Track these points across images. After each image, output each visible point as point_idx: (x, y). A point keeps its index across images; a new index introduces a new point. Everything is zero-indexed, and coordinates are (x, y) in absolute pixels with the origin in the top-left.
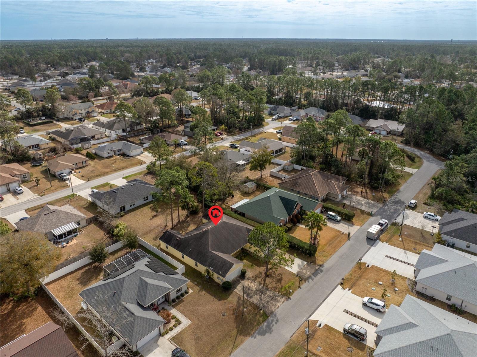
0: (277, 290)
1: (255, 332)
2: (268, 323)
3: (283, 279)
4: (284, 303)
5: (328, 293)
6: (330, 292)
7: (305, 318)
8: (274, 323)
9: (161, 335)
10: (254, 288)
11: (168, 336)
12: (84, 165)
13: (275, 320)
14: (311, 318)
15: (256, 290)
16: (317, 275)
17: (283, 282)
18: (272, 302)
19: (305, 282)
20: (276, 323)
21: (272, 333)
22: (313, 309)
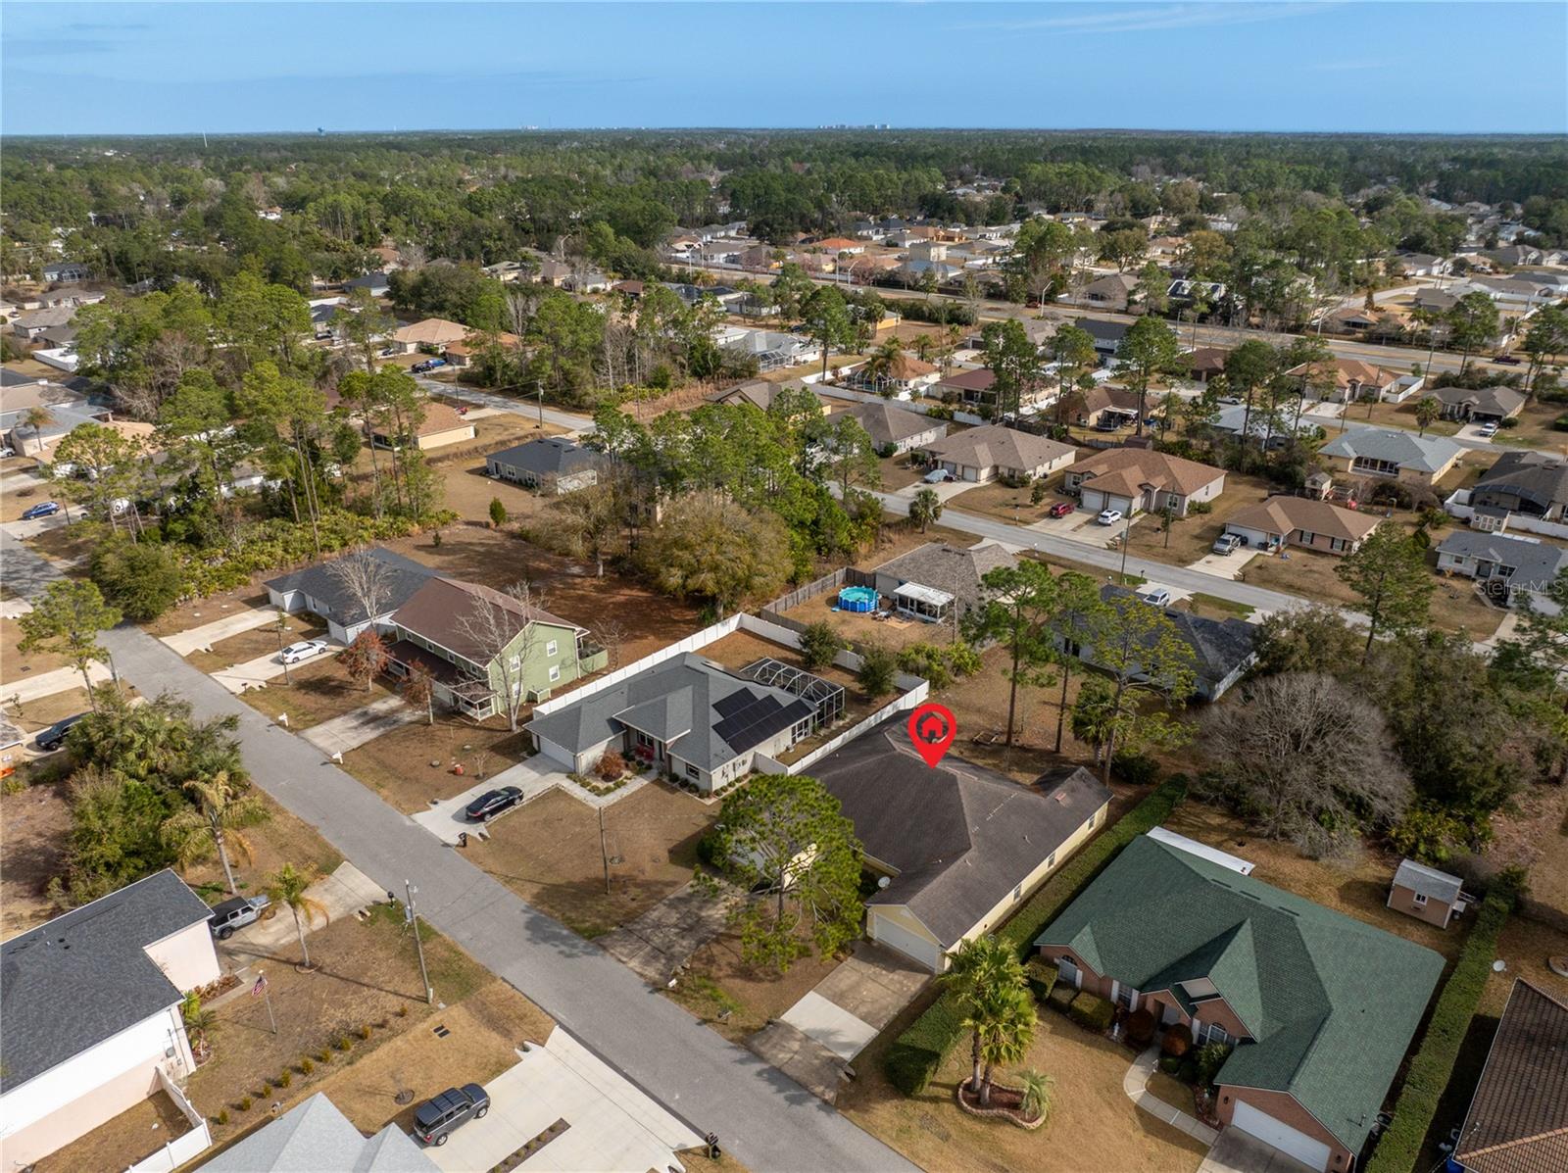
0: (696, 965)
1: (541, 911)
2: (566, 937)
3: (751, 984)
4: (636, 976)
5: (664, 1097)
6: (672, 1105)
7: (561, 1016)
8: (563, 948)
9: (572, 774)
10: (710, 912)
11: (567, 784)
12: (1337, 550)
13: (575, 951)
14: (557, 1031)
15: (700, 918)
16: (771, 1081)
17: (738, 983)
18: (649, 948)
19: (732, 1040)
20: (561, 952)
21: (528, 944)
22: (598, 1044)
